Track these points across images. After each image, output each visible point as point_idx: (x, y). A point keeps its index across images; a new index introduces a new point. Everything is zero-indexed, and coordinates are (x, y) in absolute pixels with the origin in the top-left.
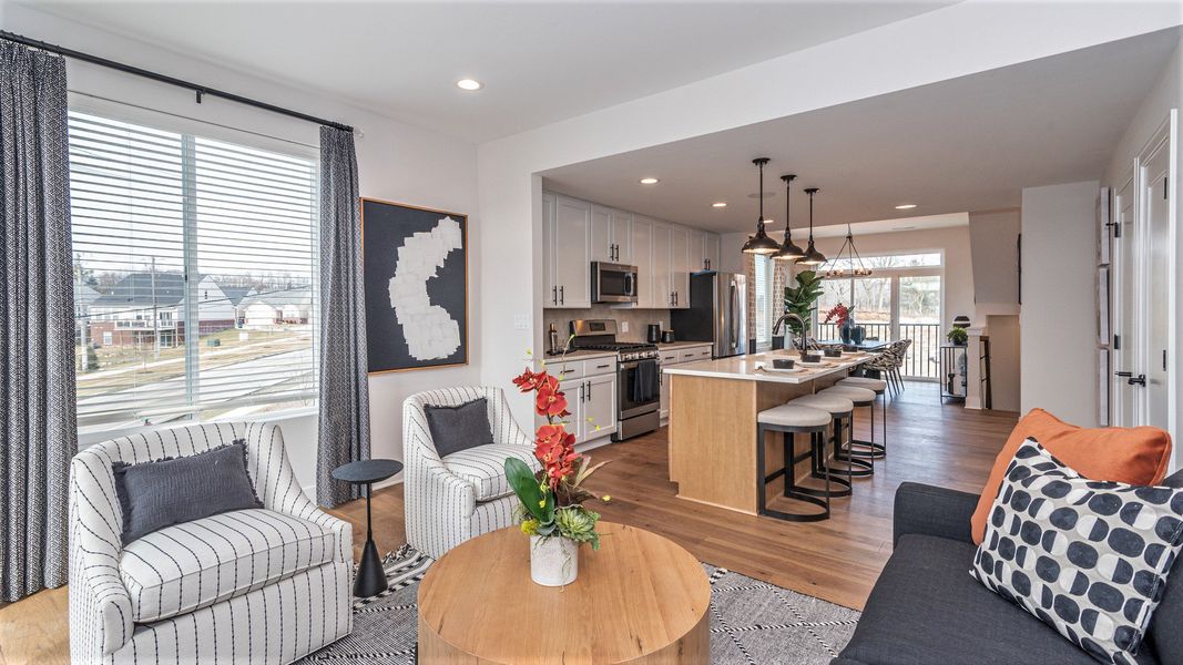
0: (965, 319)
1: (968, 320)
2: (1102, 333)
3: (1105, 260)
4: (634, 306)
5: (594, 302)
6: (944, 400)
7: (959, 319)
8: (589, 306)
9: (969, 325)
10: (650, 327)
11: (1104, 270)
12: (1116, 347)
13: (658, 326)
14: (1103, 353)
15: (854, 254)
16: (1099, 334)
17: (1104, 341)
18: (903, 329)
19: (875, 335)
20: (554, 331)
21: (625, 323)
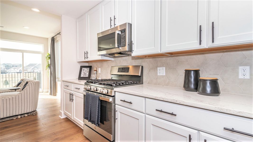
20: (96, 71)
21: (161, 68)
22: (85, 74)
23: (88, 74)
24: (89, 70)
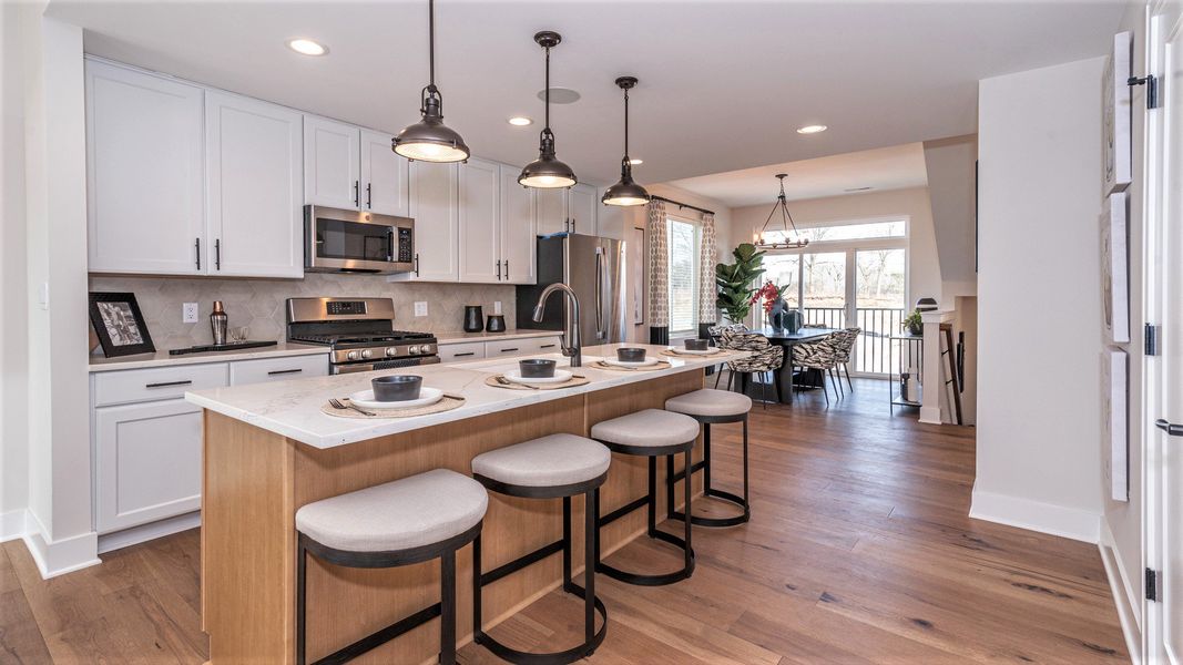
0: (931, 301)
1: (935, 303)
2: (1115, 320)
3: (1122, 176)
4: (412, 277)
5: (308, 269)
6: (897, 409)
7: (923, 301)
8: (300, 274)
9: (936, 309)
10: (468, 309)
11: (1118, 199)
12: (1150, 350)
13: (479, 309)
14: (1118, 359)
15: (789, 225)
16: (1109, 321)
17: (1120, 335)
18: (861, 313)
19: (820, 322)
20: (222, 313)
21: (421, 303)
22: (124, 332)
23: (133, 329)
24: (130, 313)
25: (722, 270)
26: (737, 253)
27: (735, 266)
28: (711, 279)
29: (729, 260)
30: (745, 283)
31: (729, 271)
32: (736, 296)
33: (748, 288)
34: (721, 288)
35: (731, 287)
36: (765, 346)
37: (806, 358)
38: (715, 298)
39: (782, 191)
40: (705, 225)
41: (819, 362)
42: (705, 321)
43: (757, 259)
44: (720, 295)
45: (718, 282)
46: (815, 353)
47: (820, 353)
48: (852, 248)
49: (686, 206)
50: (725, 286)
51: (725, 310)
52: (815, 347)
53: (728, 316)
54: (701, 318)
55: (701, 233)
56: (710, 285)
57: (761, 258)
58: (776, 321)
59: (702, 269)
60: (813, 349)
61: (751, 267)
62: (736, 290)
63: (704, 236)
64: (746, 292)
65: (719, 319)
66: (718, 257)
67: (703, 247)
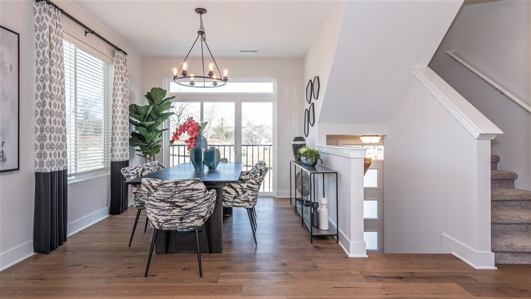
7: (295, 139)
25: (134, 110)
26: (149, 96)
27: (148, 107)
28: (124, 117)
29: (142, 102)
30: (158, 124)
31: (142, 111)
32: (149, 134)
33: (159, 128)
34: (134, 128)
35: (143, 126)
36: (202, 195)
37: (235, 198)
38: (128, 137)
39: (202, 26)
40: (117, 63)
41: (248, 201)
42: (118, 159)
43: (167, 103)
44: (133, 134)
45: (131, 121)
46: (244, 192)
47: (249, 192)
48: (239, 99)
49: (93, 32)
50: (137, 125)
51: (138, 148)
52: (245, 186)
53: (141, 153)
54: (113, 156)
55: (112, 70)
56: (123, 123)
57: (170, 103)
58: (196, 159)
59: (114, 106)
60: (242, 188)
61: (163, 110)
62: (149, 129)
63: (116, 73)
64: (157, 131)
65: (132, 155)
66: (131, 97)
67: (115, 84)
